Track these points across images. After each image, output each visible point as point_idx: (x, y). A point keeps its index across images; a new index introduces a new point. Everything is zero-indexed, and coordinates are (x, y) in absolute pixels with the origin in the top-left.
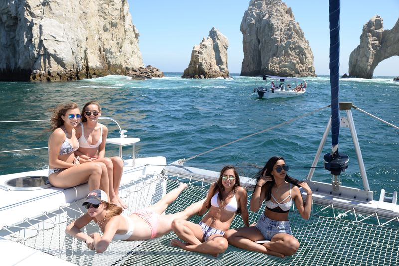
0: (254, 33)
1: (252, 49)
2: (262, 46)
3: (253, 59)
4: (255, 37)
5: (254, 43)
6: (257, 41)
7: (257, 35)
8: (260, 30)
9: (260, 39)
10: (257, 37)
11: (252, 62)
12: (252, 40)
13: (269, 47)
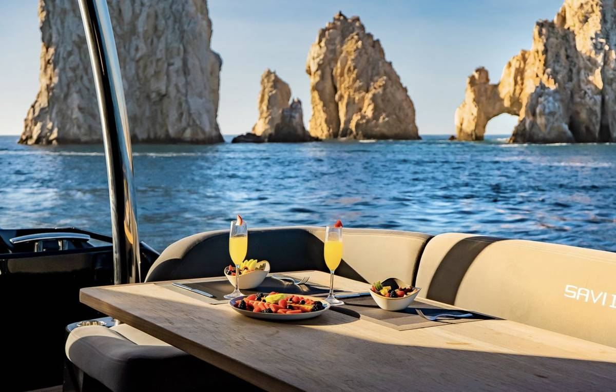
0: (327, 76)
2: (341, 96)
3: (329, 115)
4: (331, 82)
5: (327, 92)
6: (332, 89)
7: (332, 80)
9: (337, 86)
10: (333, 83)
12: (326, 87)
13: (352, 97)
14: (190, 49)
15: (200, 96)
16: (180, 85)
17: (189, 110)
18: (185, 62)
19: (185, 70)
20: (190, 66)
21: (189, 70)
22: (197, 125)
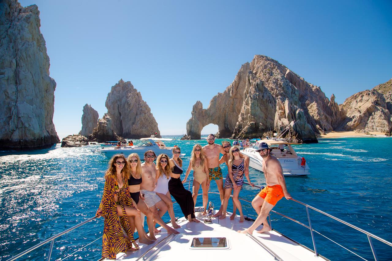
0: (116, 108)
1: (115, 119)
2: (123, 117)
3: (117, 126)
4: (117, 111)
5: (116, 116)
6: (118, 114)
7: (118, 109)
8: (121, 106)
9: (121, 113)
10: (119, 111)
11: (116, 129)
12: (115, 113)
13: (129, 118)
14: (22, 64)
15: (31, 102)
16: (10, 92)
17: (18, 114)
18: (17, 74)
19: (17, 81)
20: (21, 76)
21: (20, 80)
22: (25, 127)
